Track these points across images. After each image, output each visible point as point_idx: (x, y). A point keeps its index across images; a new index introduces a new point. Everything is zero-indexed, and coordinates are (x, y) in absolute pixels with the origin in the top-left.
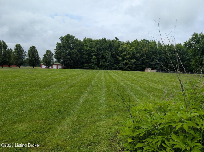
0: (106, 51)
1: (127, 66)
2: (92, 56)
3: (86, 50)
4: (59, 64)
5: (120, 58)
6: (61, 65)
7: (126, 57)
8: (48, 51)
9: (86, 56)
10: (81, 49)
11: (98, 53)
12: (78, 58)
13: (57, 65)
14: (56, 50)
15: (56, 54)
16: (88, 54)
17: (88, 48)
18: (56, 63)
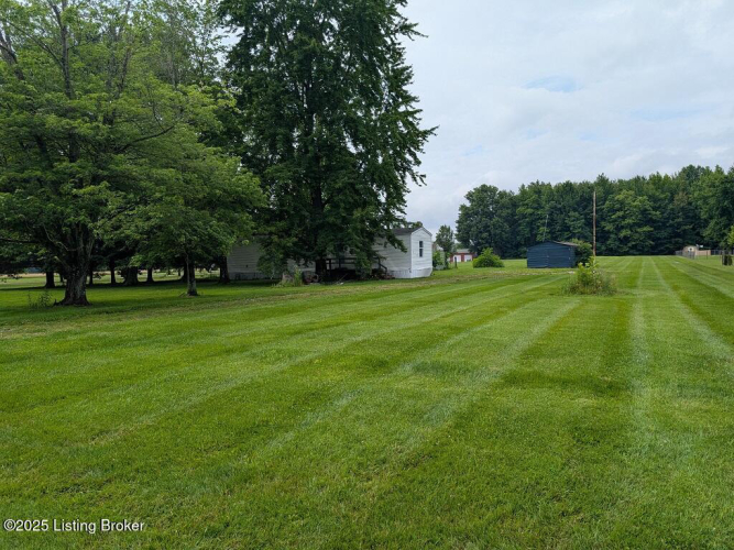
0: (572, 213)
1: (630, 245)
2: (538, 227)
3: (524, 216)
4: (466, 251)
5: (609, 227)
6: (470, 254)
7: (623, 223)
8: (443, 228)
9: (524, 230)
10: (513, 215)
11: (552, 220)
12: (504, 235)
13: (463, 255)
14: (458, 222)
15: (459, 231)
16: (530, 224)
17: (530, 211)
18: (459, 251)
